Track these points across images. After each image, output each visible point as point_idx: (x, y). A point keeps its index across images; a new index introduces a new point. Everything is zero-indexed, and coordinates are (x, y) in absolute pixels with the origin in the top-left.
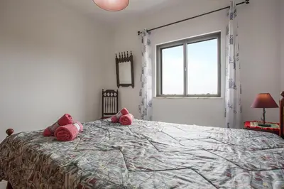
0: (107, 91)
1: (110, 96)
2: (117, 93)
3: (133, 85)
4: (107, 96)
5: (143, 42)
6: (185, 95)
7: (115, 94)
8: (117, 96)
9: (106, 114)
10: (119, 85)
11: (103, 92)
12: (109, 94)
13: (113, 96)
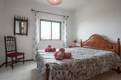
0: (8, 37)
1: (11, 40)
2: (15, 38)
3: (27, 34)
4: (8, 40)
5: (36, 15)
6: (51, 40)
7: (14, 39)
8: (15, 40)
9: (9, 52)
10: (15, 34)
11: (5, 38)
12: (9, 39)
13: (13, 40)
